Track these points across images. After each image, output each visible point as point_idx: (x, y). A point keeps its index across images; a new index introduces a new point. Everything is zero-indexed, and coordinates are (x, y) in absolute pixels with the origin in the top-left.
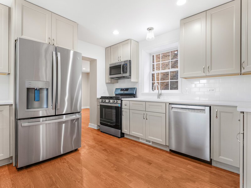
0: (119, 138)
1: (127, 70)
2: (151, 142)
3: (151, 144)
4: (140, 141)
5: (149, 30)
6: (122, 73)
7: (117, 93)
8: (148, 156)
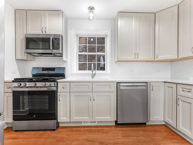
0: (54, 130)
1: (59, 45)
2: (96, 122)
3: (96, 124)
4: (83, 124)
5: (91, 9)
6: (51, 48)
7: (34, 73)
8: (108, 139)
